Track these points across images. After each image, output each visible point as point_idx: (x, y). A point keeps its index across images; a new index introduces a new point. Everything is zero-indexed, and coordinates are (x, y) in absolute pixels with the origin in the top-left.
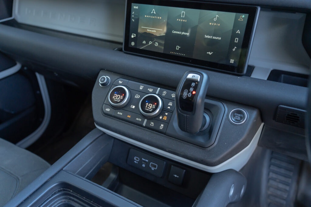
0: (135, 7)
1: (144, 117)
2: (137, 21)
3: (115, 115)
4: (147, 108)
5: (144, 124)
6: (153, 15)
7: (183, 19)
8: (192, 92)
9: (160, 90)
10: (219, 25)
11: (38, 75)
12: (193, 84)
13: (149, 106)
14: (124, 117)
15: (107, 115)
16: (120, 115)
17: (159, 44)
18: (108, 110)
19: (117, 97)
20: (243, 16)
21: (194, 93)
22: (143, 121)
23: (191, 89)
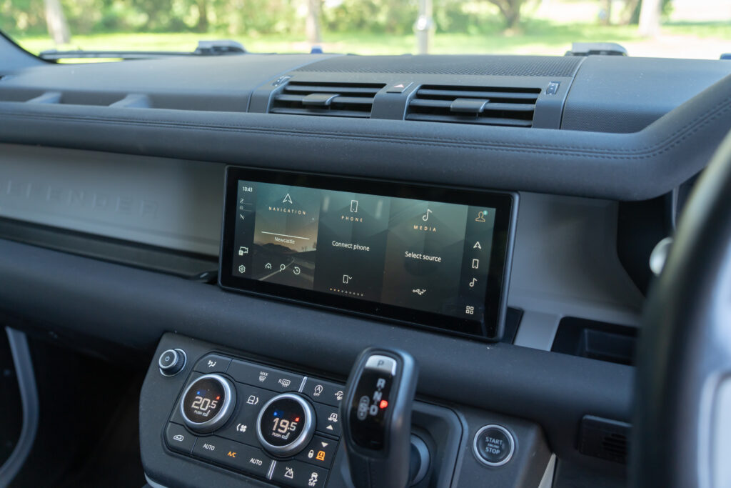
0: (246, 188)
1: (270, 455)
2: (251, 218)
3: (197, 451)
4: (276, 432)
5: (270, 474)
6: (288, 205)
7: (355, 215)
8: (379, 404)
9: (307, 381)
10: (434, 230)
11: (10, 332)
12: (381, 383)
13: (281, 425)
14: (219, 457)
15: (175, 451)
16: (209, 450)
17: (303, 270)
18: (179, 438)
19: (203, 404)
20: (485, 213)
21: (384, 404)
22: (267, 466)
23: (377, 396)
